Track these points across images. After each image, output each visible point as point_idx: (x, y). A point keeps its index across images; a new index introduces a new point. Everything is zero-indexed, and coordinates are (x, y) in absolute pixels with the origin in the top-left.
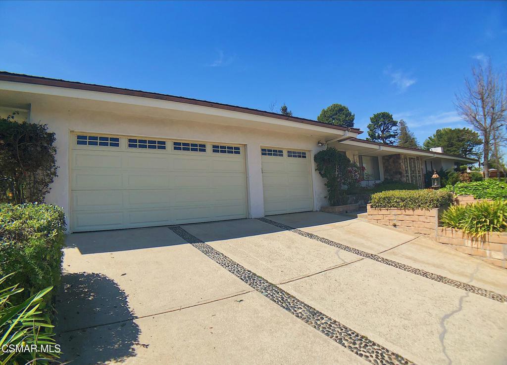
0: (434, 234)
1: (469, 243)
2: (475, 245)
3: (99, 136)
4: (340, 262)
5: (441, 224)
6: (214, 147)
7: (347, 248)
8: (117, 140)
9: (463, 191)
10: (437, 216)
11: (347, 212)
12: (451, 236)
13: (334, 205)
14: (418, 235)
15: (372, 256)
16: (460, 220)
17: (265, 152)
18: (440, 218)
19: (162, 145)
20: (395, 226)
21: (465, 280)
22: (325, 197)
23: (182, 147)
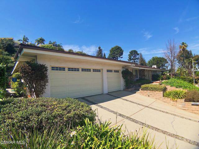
0: (161, 99)
1: (172, 102)
2: (174, 102)
3: (59, 67)
5: (164, 96)
7: (139, 104)
8: (65, 68)
10: (162, 94)
12: (167, 100)
13: (128, 88)
15: (147, 107)
16: (170, 95)
20: (149, 96)
21: (173, 113)
22: (125, 86)
23: (84, 70)
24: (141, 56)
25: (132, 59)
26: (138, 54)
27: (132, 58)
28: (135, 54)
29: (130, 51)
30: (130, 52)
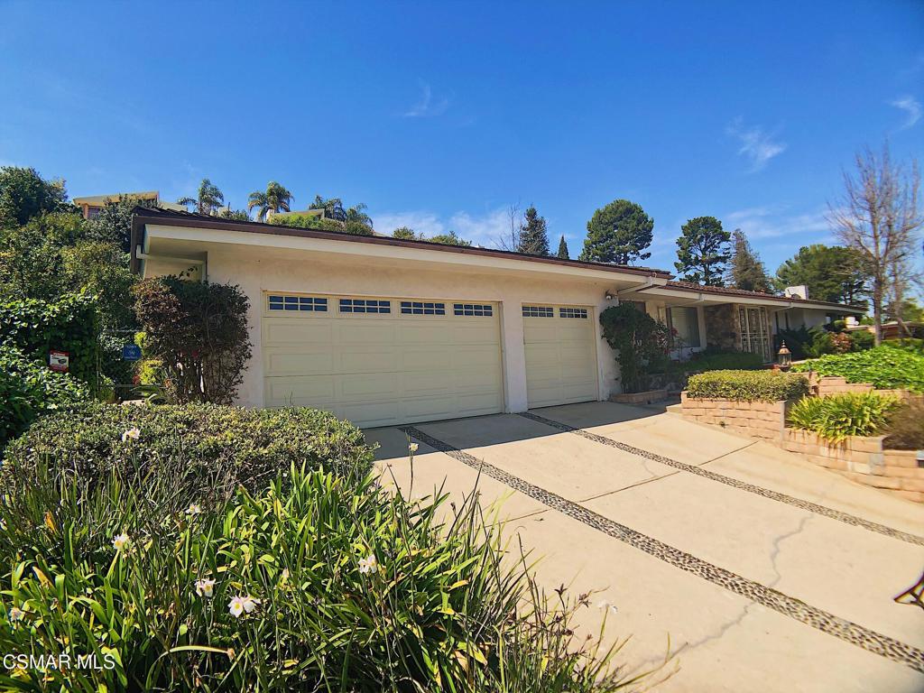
0: (778, 438)
1: (824, 451)
2: (833, 453)
3: (299, 296)
4: (650, 476)
5: (788, 424)
6: (456, 306)
7: (655, 458)
8: (325, 301)
9: (829, 369)
10: (783, 413)
11: (649, 403)
12: (801, 440)
13: (630, 391)
14: (757, 439)
15: (691, 469)
16: (814, 418)
17: (528, 311)
18: (787, 414)
19: (385, 307)
20: (723, 425)
21: (812, 500)
22: (616, 379)
23: (412, 308)
24: (741, 244)
25: (697, 261)
26: (725, 237)
27: (693, 257)
28: (708, 237)
29: (686, 224)
30: (684, 229)
